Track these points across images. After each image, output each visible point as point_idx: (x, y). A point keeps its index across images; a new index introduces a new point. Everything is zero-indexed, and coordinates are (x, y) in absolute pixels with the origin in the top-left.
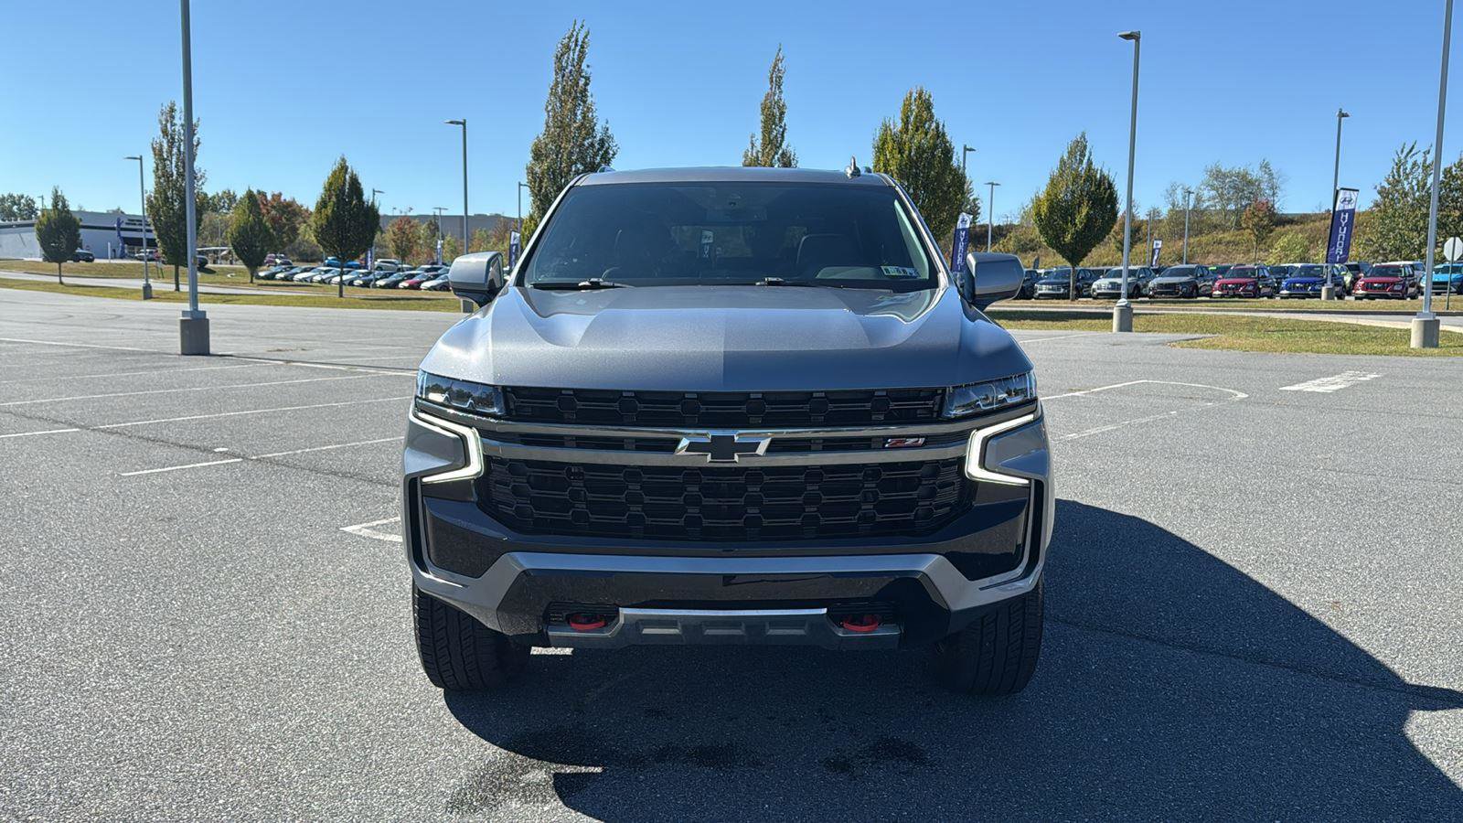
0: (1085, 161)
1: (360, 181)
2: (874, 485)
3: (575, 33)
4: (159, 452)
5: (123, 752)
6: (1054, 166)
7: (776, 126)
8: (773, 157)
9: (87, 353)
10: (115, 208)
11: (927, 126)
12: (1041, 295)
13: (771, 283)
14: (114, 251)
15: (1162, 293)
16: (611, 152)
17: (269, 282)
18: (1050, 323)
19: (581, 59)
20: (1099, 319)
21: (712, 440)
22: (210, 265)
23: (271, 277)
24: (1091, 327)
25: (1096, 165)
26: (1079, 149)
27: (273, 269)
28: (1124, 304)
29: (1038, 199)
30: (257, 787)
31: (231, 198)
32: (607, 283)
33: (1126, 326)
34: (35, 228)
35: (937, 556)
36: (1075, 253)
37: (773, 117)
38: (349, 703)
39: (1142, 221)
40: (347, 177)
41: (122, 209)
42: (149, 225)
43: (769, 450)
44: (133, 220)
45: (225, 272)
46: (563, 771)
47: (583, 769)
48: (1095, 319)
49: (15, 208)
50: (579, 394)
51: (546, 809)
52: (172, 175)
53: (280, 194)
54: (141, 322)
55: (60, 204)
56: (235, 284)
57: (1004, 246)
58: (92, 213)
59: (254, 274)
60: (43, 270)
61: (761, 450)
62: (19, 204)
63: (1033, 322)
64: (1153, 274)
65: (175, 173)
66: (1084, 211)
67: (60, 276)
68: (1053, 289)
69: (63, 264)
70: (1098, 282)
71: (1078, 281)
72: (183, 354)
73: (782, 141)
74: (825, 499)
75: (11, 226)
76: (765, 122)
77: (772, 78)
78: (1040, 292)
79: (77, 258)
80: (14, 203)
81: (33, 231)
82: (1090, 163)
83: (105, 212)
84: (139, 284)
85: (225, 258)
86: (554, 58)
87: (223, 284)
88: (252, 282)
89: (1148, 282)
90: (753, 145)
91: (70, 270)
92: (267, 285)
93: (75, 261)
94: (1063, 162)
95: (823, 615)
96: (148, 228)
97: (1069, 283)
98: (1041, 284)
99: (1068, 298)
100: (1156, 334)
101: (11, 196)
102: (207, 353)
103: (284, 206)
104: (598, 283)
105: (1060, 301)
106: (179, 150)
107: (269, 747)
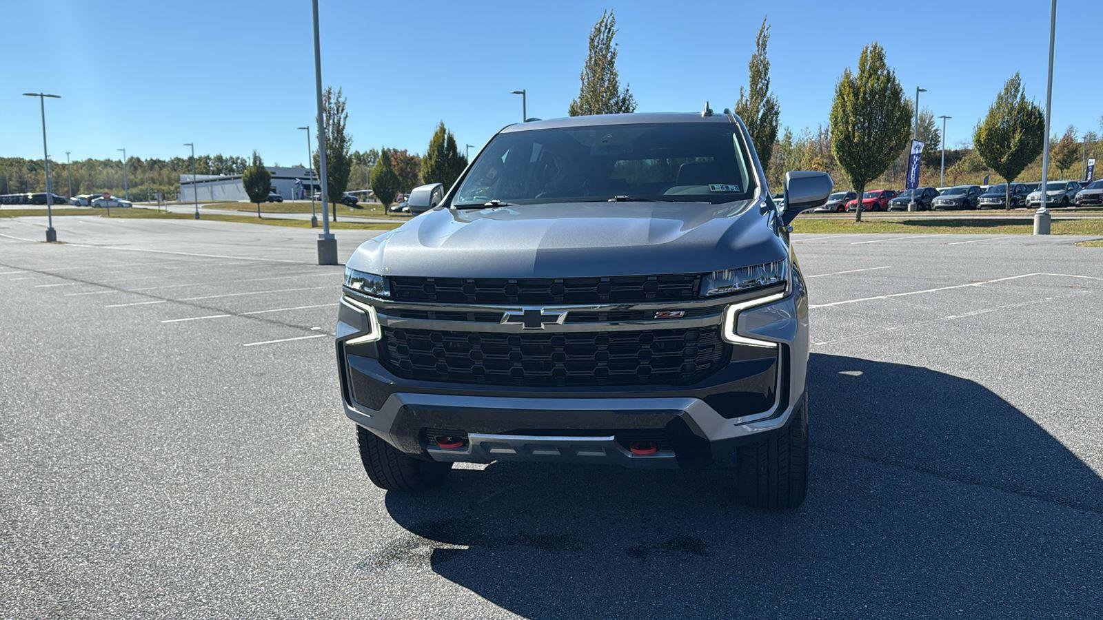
0: (1019, 96)
1: (455, 139)
2: (649, 347)
3: (605, 20)
4: (275, 330)
5: (167, 523)
6: (993, 101)
7: (762, 79)
8: (759, 104)
9: (258, 264)
10: (298, 164)
11: (879, 73)
12: (982, 206)
13: (619, 200)
14: (297, 194)
15: (1086, 203)
16: (631, 108)
17: (398, 214)
18: (982, 228)
19: (609, 39)
20: (1023, 224)
21: (525, 313)
22: (360, 203)
23: (399, 210)
24: (1015, 232)
25: (1028, 99)
26: (1014, 85)
27: (402, 205)
28: (1043, 212)
29: (980, 129)
30: (239, 548)
31: (375, 154)
32: (502, 203)
33: (1045, 230)
34: (241, 180)
35: (697, 400)
36: (1010, 173)
37: (759, 72)
38: (322, 496)
39: (1080, 144)
40: (446, 136)
41: (303, 165)
42: (315, 175)
43: (567, 320)
44: (308, 172)
45: (369, 207)
46: (442, 547)
47: (456, 547)
48: (1020, 224)
49: (234, 165)
50: (440, 281)
51: (419, 571)
52: (329, 140)
53: (406, 151)
54: (304, 243)
55: (258, 162)
56: (375, 216)
57: (959, 168)
58: (283, 168)
59: (387, 208)
60: (250, 208)
61: (561, 320)
62: (236, 163)
63: (967, 228)
64: (1080, 186)
65: (331, 137)
66: (1017, 137)
67: (259, 212)
68: (993, 201)
69: (261, 204)
70: (1031, 195)
71: (1015, 194)
72: (320, 264)
73: (766, 91)
74: (611, 357)
75: (230, 179)
76: (753, 78)
77: (758, 42)
78: (982, 203)
79: (271, 200)
80: (233, 163)
81: (240, 182)
82: (1023, 98)
83: (290, 167)
84: (309, 217)
85: (371, 198)
86: (589, 40)
87: (366, 216)
88: (386, 214)
89: (1075, 193)
90: (742, 96)
91: (268, 208)
92: (396, 216)
93: (270, 202)
94: (1000, 98)
95: (611, 441)
96: (313, 177)
97: (1005, 196)
98: (983, 197)
99: (1005, 208)
100: (1069, 236)
101: (231, 158)
102: (335, 263)
103: (409, 160)
104: (496, 203)
105: (997, 211)
106: (334, 122)
107: (259, 524)
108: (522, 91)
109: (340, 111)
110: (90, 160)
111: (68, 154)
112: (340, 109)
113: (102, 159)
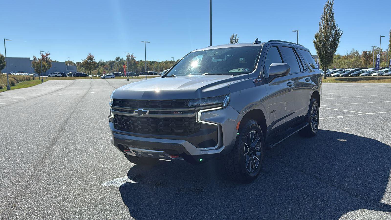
19: (332, 8)
21: (138, 110)
43: (149, 113)
61: (147, 113)
86: (324, 9)
108: (297, 30)
109: (236, 42)
110: (167, 61)
111: (158, 59)
112: (236, 41)
113: (170, 60)
